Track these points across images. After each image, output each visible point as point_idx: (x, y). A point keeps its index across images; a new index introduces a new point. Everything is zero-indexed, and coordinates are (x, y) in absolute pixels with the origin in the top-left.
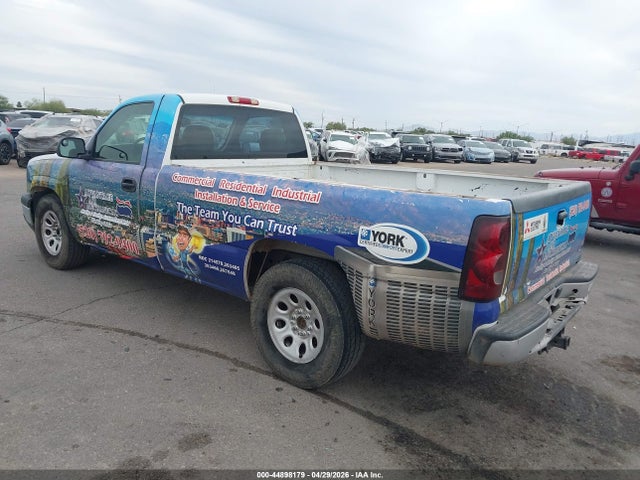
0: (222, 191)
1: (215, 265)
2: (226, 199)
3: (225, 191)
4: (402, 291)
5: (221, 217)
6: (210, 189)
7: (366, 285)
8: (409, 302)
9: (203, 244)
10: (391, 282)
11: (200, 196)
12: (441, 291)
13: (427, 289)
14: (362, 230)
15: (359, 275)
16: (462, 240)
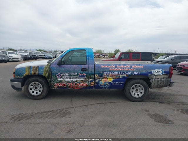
0: (118, 68)
1: (116, 83)
2: (119, 69)
3: (119, 68)
4: (160, 79)
5: (118, 73)
6: (114, 68)
7: (154, 79)
8: (161, 81)
9: (112, 80)
10: (158, 78)
11: (111, 70)
12: (166, 78)
13: (164, 78)
14: (153, 71)
15: (152, 78)
16: (169, 70)
